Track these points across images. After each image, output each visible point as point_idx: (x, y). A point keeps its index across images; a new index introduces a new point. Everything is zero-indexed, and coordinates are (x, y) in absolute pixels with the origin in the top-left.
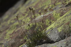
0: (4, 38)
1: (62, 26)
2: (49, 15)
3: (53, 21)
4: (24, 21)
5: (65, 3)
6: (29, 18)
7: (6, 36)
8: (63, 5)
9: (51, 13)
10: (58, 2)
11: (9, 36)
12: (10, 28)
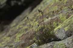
0: (13, 41)
1: (69, 25)
2: (56, 18)
3: (60, 23)
4: (33, 25)
5: (71, 7)
6: (38, 22)
7: (16, 39)
8: (69, 9)
9: (58, 16)
10: (64, 7)
11: (19, 39)
12: (19, 32)
